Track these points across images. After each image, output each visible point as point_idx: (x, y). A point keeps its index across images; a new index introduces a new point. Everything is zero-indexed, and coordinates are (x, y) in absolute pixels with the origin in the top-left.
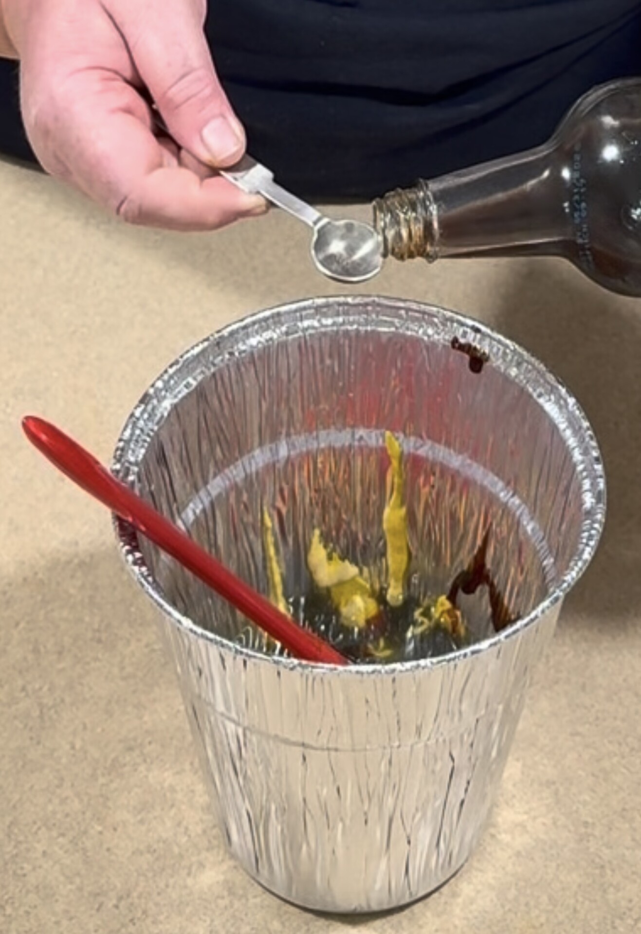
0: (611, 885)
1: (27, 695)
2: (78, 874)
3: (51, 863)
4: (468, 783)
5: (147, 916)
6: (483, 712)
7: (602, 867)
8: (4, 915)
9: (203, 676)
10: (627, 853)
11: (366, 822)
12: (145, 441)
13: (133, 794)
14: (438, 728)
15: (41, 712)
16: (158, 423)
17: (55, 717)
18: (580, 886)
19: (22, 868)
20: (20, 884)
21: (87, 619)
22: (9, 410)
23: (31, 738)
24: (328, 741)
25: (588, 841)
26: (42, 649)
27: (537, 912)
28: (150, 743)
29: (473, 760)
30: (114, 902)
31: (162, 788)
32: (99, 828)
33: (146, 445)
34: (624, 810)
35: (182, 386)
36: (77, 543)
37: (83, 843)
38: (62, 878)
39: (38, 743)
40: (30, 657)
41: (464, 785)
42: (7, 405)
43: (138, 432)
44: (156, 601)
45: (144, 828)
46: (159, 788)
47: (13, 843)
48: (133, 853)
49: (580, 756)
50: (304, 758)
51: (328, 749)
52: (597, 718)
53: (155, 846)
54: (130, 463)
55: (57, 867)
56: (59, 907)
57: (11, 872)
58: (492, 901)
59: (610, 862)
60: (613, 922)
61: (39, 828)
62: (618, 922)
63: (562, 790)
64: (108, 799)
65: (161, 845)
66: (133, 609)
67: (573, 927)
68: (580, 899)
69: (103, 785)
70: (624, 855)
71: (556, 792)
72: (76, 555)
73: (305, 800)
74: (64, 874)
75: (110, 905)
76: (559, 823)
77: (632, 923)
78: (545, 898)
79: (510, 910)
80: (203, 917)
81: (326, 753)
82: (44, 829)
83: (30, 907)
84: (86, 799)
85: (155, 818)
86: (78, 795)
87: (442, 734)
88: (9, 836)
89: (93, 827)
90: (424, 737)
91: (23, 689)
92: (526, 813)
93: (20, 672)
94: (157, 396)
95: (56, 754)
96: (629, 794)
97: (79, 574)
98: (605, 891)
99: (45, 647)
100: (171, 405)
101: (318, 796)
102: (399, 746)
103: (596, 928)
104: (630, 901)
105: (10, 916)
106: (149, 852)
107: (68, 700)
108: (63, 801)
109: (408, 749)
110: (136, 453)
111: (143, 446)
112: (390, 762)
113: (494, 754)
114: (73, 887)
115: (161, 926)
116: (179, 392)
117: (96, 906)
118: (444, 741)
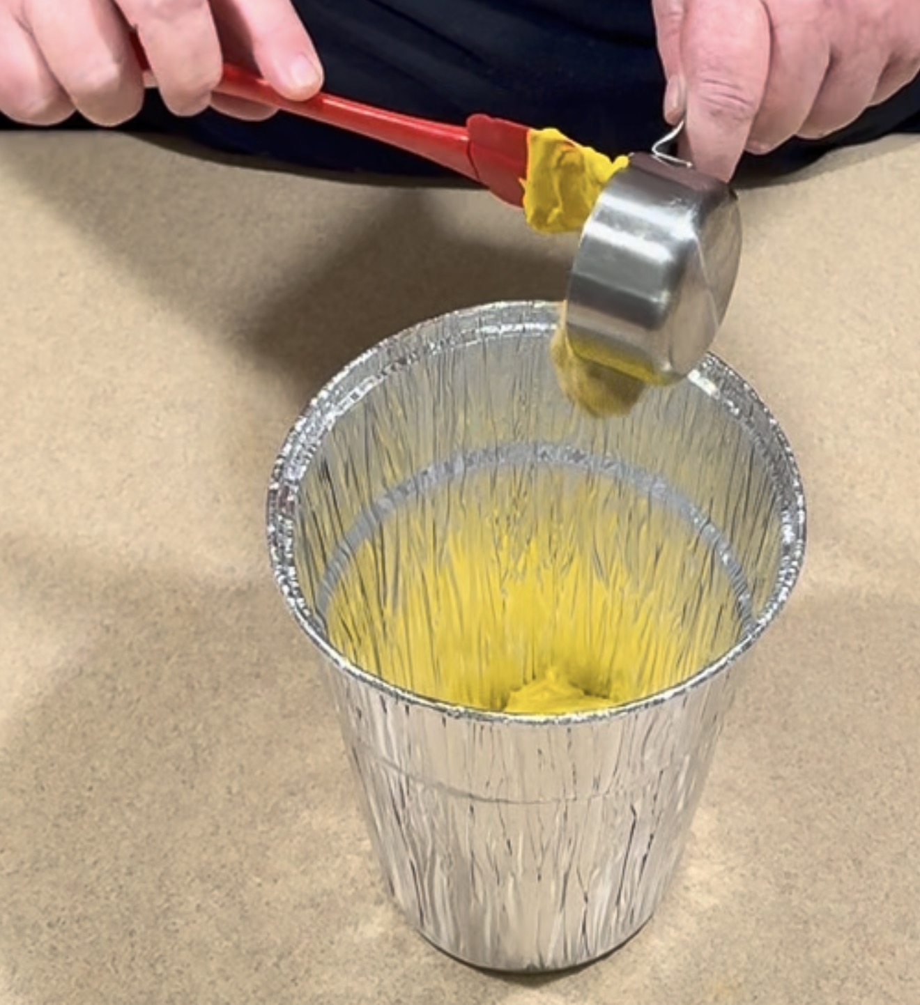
0: (816, 941)
1: (180, 735)
2: (237, 931)
3: (206, 918)
4: (652, 837)
5: (310, 976)
6: (668, 763)
7: (806, 922)
8: (155, 974)
9: (363, 719)
10: (831, 906)
11: (539, 878)
12: (307, 457)
13: (295, 842)
14: (618, 781)
15: (195, 754)
16: (321, 438)
17: (209, 759)
18: (781, 943)
19: (174, 924)
20: (173, 942)
21: (245, 652)
22: (159, 424)
23: (184, 782)
24: (497, 794)
25: (790, 893)
26: (196, 685)
27: (735, 972)
28: (313, 787)
29: (657, 813)
30: (275, 959)
31: (327, 836)
32: (258, 880)
33: (308, 461)
34: (830, 860)
35: (348, 397)
36: (233, 570)
37: (240, 896)
38: (217, 935)
39: (192, 787)
40: (184, 693)
41: (647, 839)
42: (158, 419)
43: (299, 447)
44: (311, 637)
45: (307, 880)
46: (323, 835)
47: (164, 896)
48: (295, 907)
49: (782, 801)
50: (472, 809)
51: (498, 801)
52: (800, 760)
53: (318, 900)
54: (290, 482)
55: (212, 922)
56: (213, 966)
57: (161, 928)
58: (685, 958)
59: (814, 916)
60: (817, 982)
61: (193, 880)
62: (823, 983)
63: (762, 838)
64: (268, 848)
65: (325, 898)
66: (295, 641)
67: (774, 987)
68: (782, 957)
69: (263, 832)
70: (829, 909)
71: (756, 841)
72: (233, 582)
73: (472, 854)
74: (219, 930)
75: (270, 964)
76: (759, 874)
77: (839, 983)
78: (743, 956)
79: (705, 970)
80: (371, 977)
81: (495, 805)
82: (197, 881)
83: (183, 965)
84: (243, 848)
85: (319, 868)
86: (235, 843)
87: (622, 787)
88: (160, 888)
89: (251, 879)
90: (603, 790)
91: (176, 728)
92: (723, 863)
93: (173, 711)
94: (320, 408)
95: (210, 800)
96: (835, 843)
97: (235, 604)
98: (809, 948)
99: (199, 682)
100: (336, 417)
101: (488, 849)
102: (575, 799)
103: (799, 988)
104: (836, 959)
105: (161, 975)
106: (312, 906)
107: (224, 740)
108: (219, 850)
109: (586, 803)
110: (297, 470)
111: (303, 464)
112: (565, 815)
113: (680, 805)
114: (230, 944)
115: (325, 986)
116: (345, 403)
117: (255, 965)
118: (625, 794)
